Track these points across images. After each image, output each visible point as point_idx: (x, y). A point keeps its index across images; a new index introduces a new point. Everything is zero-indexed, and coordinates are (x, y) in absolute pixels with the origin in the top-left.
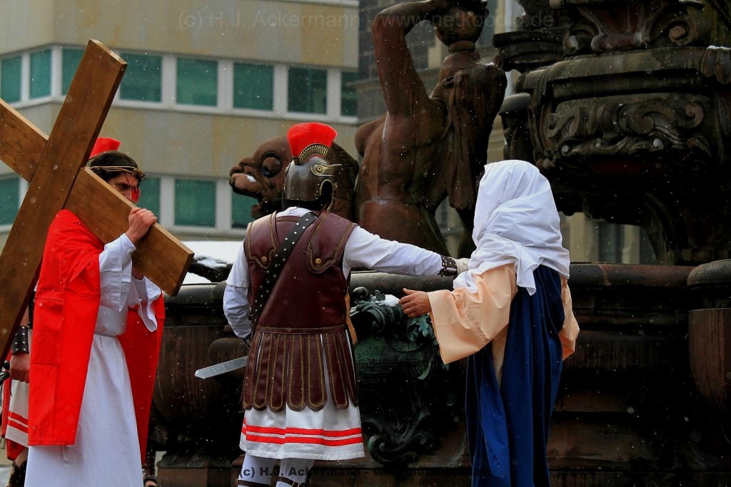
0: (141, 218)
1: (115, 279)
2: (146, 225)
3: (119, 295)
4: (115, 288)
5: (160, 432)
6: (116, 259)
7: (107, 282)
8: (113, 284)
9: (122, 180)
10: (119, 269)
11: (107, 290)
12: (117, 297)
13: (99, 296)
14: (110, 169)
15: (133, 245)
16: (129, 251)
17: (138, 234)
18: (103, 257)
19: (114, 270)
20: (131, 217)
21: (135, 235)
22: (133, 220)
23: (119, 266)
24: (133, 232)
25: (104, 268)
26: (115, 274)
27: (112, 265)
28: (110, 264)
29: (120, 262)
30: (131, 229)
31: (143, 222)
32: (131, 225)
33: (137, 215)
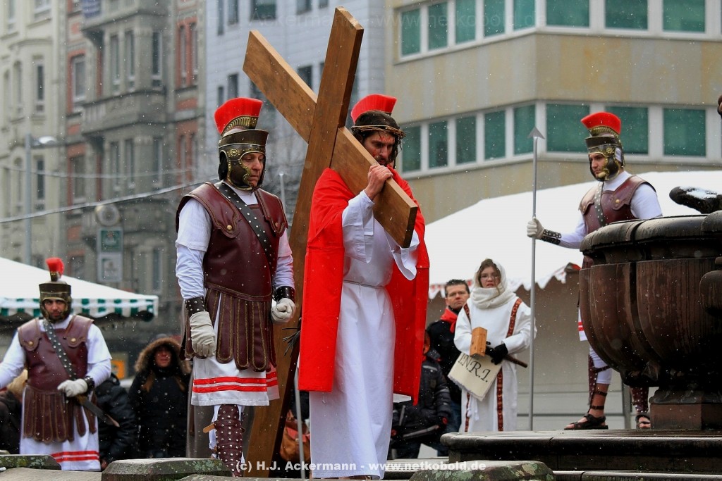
0: (376, 174)
1: (358, 233)
2: (380, 181)
3: (363, 247)
4: (360, 241)
5: (651, 368)
6: (356, 214)
7: (351, 237)
8: (358, 238)
9: (376, 138)
10: (360, 224)
11: (352, 244)
12: (362, 250)
13: (344, 249)
14: (364, 128)
15: (370, 201)
16: (367, 206)
17: (374, 190)
18: (346, 213)
19: (355, 224)
20: (369, 174)
21: (372, 191)
22: (371, 177)
23: (359, 221)
24: (371, 188)
25: (347, 222)
26: (358, 228)
27: (355, 220)
28: (352, 218)
29: (360, 216)
30: (369, 185)
31: (377, 178)
32: (370, 181)
33: (373, 172)
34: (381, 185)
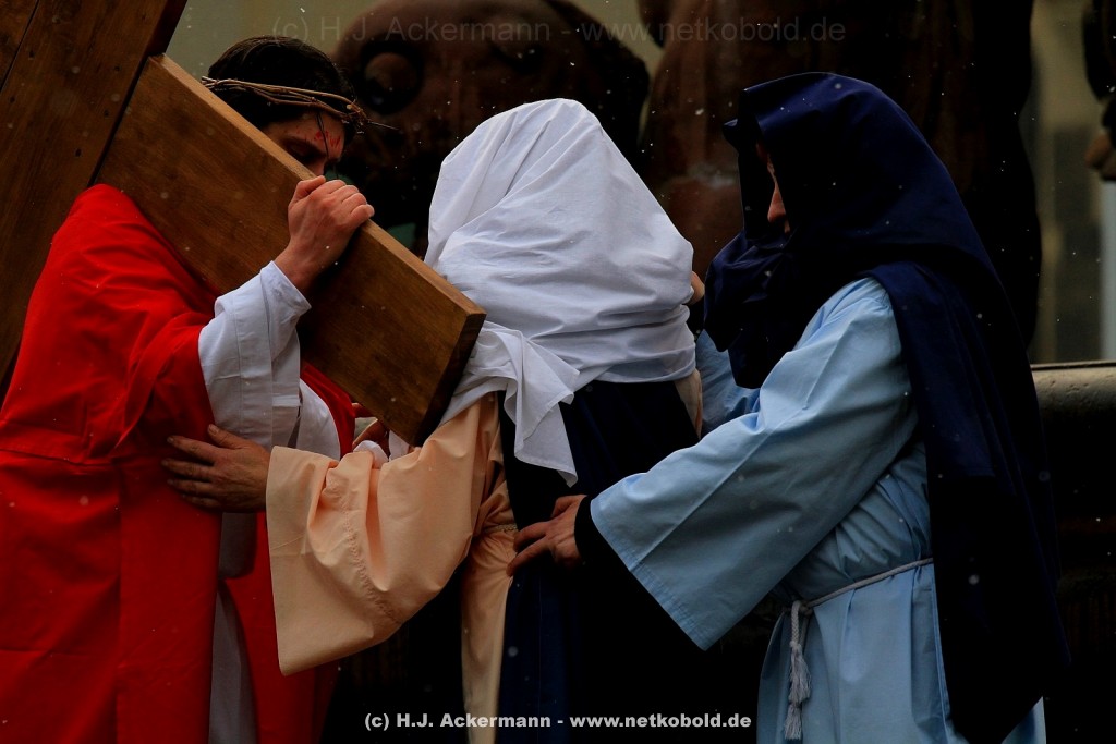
1: (252, 399)
4: (253, 422)
10: (264, 371)
19: (248, 374)
22: (302, 216)
27: (244, 361)
30: (294, 243)
32: (296, 231)
34: (341, 244)
